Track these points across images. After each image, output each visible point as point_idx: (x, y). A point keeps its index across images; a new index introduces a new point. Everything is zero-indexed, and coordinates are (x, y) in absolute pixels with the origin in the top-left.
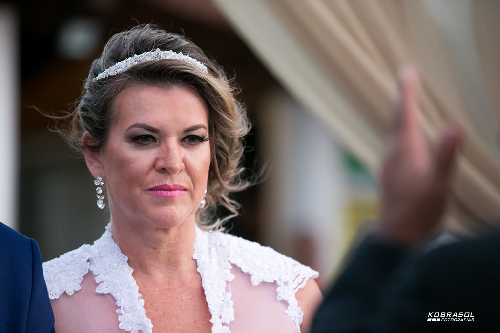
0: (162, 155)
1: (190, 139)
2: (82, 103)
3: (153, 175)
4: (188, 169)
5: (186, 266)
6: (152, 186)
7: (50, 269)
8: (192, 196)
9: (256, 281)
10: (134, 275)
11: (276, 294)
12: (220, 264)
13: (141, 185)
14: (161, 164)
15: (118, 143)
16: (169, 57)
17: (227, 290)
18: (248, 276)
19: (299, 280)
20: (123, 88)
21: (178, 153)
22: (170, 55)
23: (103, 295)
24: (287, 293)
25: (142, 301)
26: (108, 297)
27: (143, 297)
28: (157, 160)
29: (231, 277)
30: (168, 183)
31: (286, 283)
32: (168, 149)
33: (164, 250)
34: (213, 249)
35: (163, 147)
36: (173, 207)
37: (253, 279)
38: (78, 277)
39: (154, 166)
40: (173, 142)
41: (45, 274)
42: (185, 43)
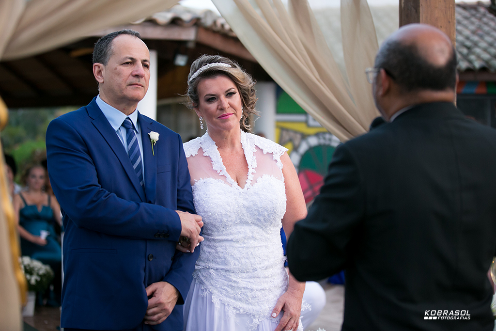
0: (220, 104)
1: (229, 94)
2: (189, 91)
3: (218, 112)
4: (231, 106)
5: (237, 145)
6: (219, 116)
7: (186, 146)
8: (236, 115)
9: (265, 152)
10: (218, 149)
11: (273, 157)
12: (251, 146)
13: (215, 117)
14: (220, 107)
15: (203, 103)
16: (213, 66)
17: (254, 155)
18: (262, 150)
19: (281, 152)
20: (199, 82)
21: (226, 101)
22: (213, 65)
23: (206, 156)
24: (277, 157)
25: (222, 159)
26: (208, 157)
27: (222, 157)
28: (218, 106)
29: (255, 151)
30: (225, 113)
31: (276, 153)
32: (221, 101)
33: (229, 138)
34: (248, 140)
35: (219, 100)
36: (230, 122)
37: (264, 151)
38: (197, 150)
39: (218, 108)
40: (223, 97)
41: (184, 148)
42: (220, 57)
